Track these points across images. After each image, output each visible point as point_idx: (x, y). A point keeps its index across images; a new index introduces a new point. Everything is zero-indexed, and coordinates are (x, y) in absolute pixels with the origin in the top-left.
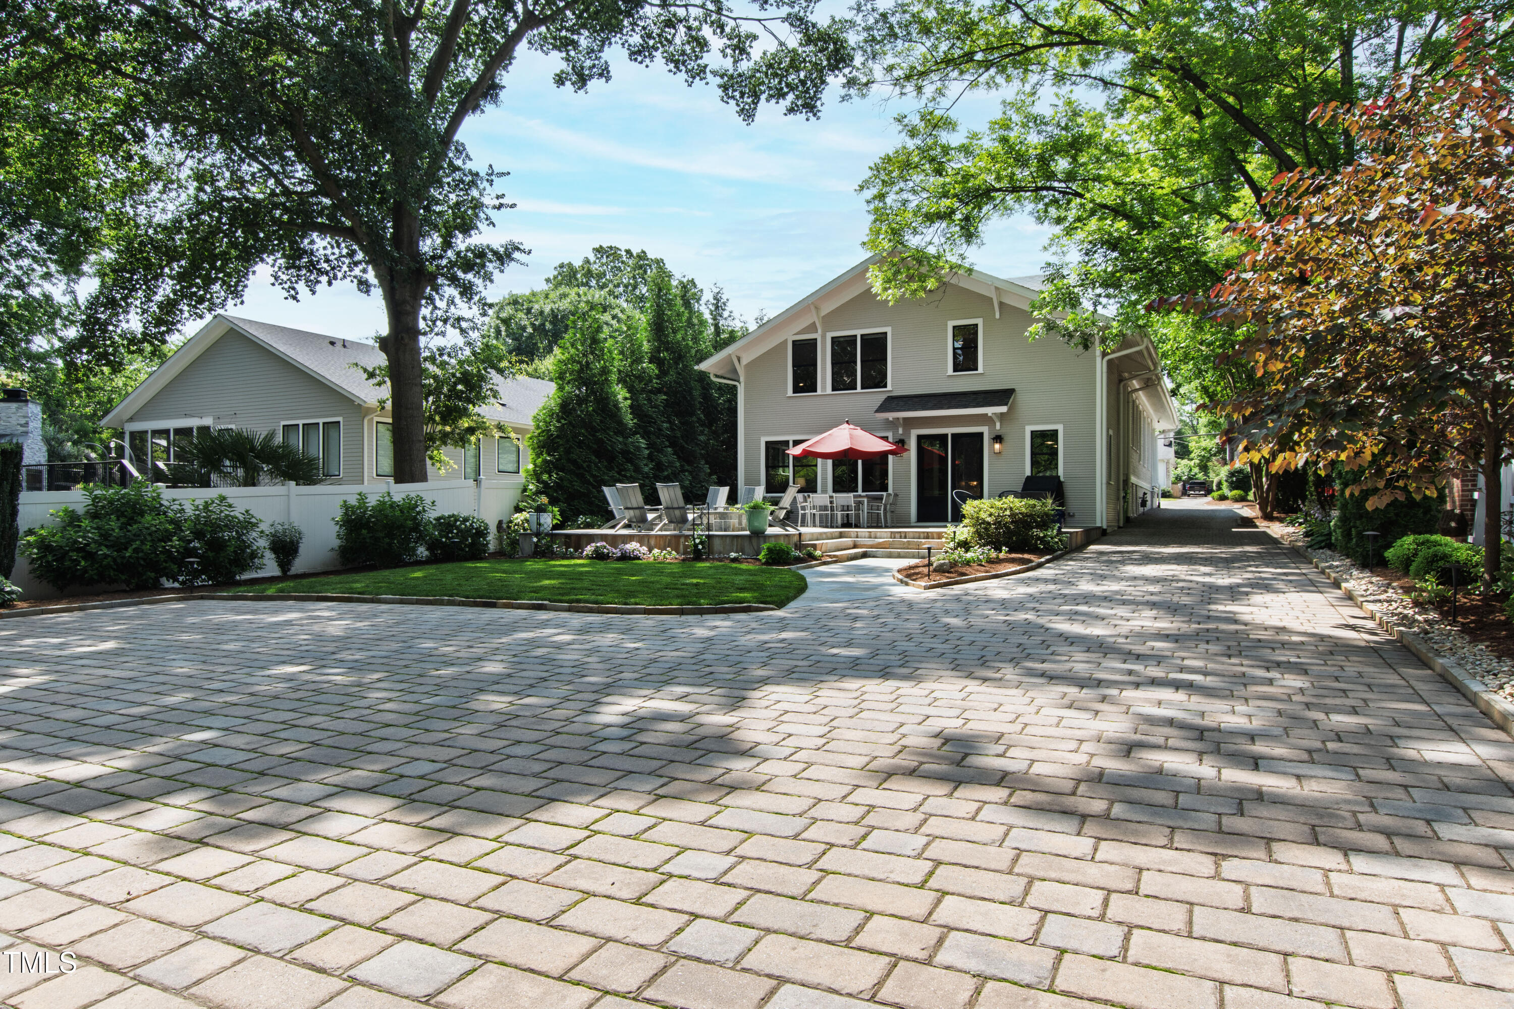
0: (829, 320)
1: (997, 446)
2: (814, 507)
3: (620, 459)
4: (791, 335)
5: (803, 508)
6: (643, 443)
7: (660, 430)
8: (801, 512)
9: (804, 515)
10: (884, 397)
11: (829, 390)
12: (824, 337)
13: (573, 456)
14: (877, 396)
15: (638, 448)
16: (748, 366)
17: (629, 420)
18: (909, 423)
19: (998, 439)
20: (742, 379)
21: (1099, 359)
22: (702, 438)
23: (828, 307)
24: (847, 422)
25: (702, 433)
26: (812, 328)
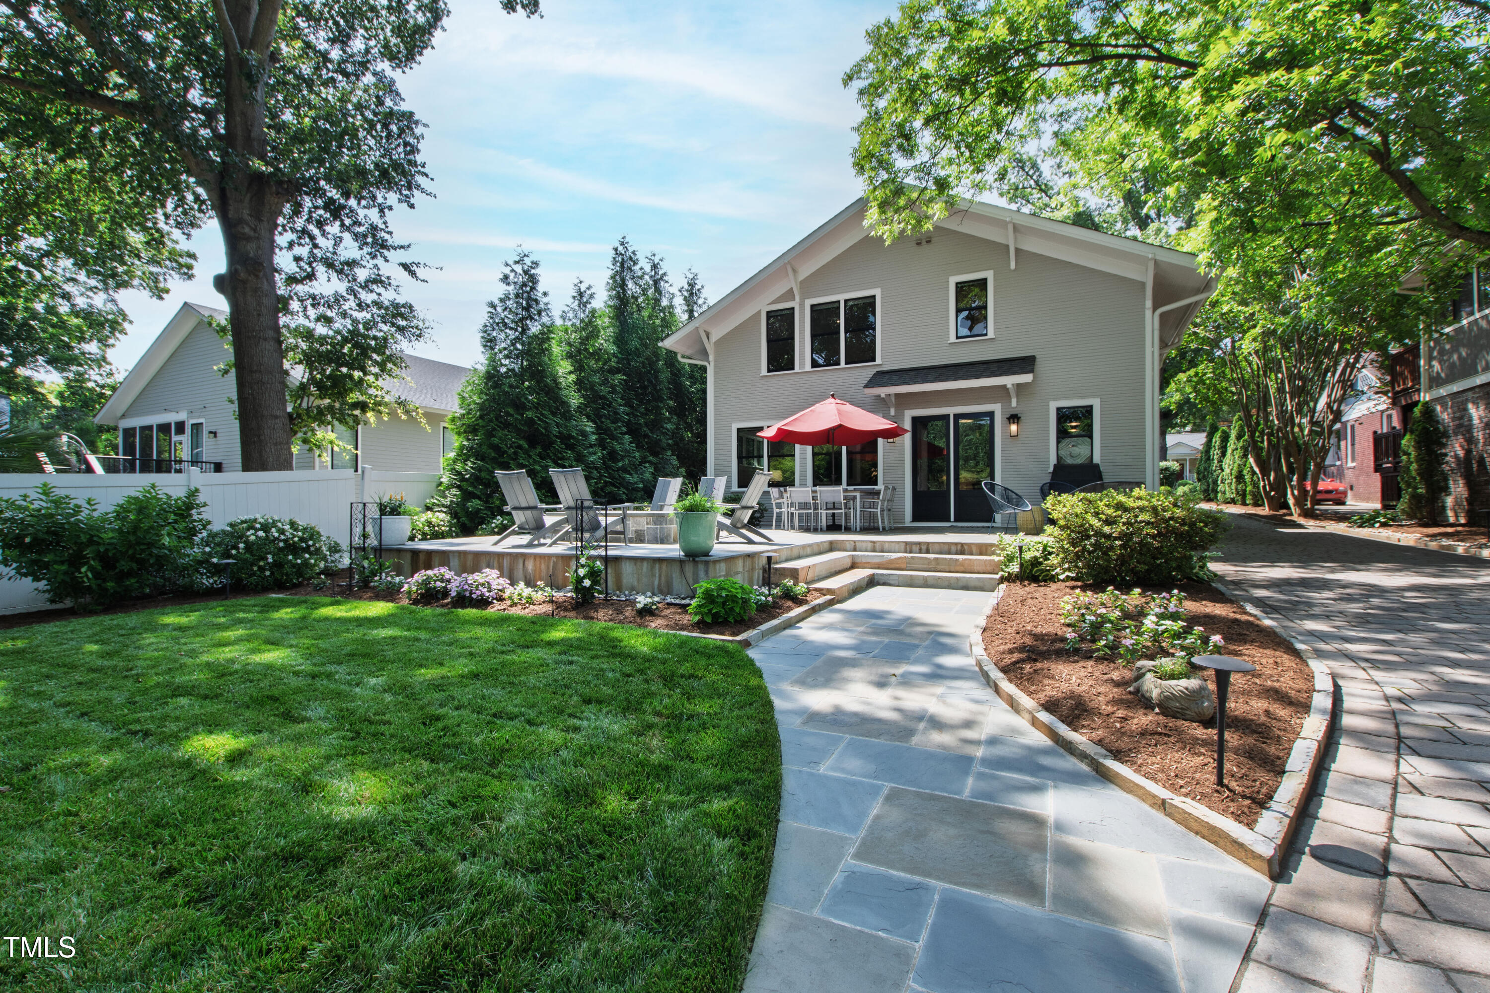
0: (808, 285)
1: (1014, 428)
2: (792, 505)
3: (558, 445)
4: (764, 304)
5: (779, 506)
6: (589, 427)
7: (616, 413)
8: (776, 510)
9: (779, 515)
10: (872, 372)
11: (808, 367)
12: (802, 305)
13: (495, 440)
14: (864, 371)
15: (584, 434)
16: (719, 343)
17: (575, 400)
18: (903, 401)
19: (1014, 418)
20: (711, 358)
21: (1148, 313)
22: (669, 426)
23: (806, 270)
24: (833, 396)
25: (669, 420)
26: (789, 295)
